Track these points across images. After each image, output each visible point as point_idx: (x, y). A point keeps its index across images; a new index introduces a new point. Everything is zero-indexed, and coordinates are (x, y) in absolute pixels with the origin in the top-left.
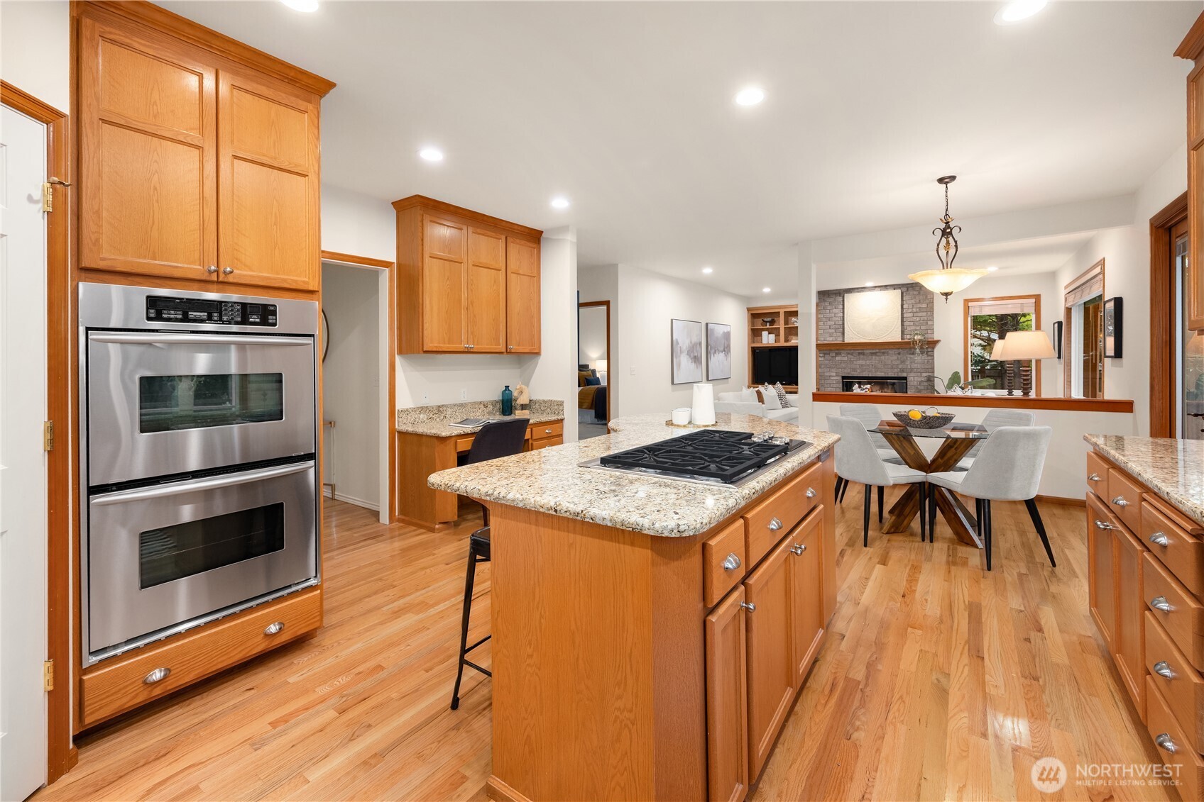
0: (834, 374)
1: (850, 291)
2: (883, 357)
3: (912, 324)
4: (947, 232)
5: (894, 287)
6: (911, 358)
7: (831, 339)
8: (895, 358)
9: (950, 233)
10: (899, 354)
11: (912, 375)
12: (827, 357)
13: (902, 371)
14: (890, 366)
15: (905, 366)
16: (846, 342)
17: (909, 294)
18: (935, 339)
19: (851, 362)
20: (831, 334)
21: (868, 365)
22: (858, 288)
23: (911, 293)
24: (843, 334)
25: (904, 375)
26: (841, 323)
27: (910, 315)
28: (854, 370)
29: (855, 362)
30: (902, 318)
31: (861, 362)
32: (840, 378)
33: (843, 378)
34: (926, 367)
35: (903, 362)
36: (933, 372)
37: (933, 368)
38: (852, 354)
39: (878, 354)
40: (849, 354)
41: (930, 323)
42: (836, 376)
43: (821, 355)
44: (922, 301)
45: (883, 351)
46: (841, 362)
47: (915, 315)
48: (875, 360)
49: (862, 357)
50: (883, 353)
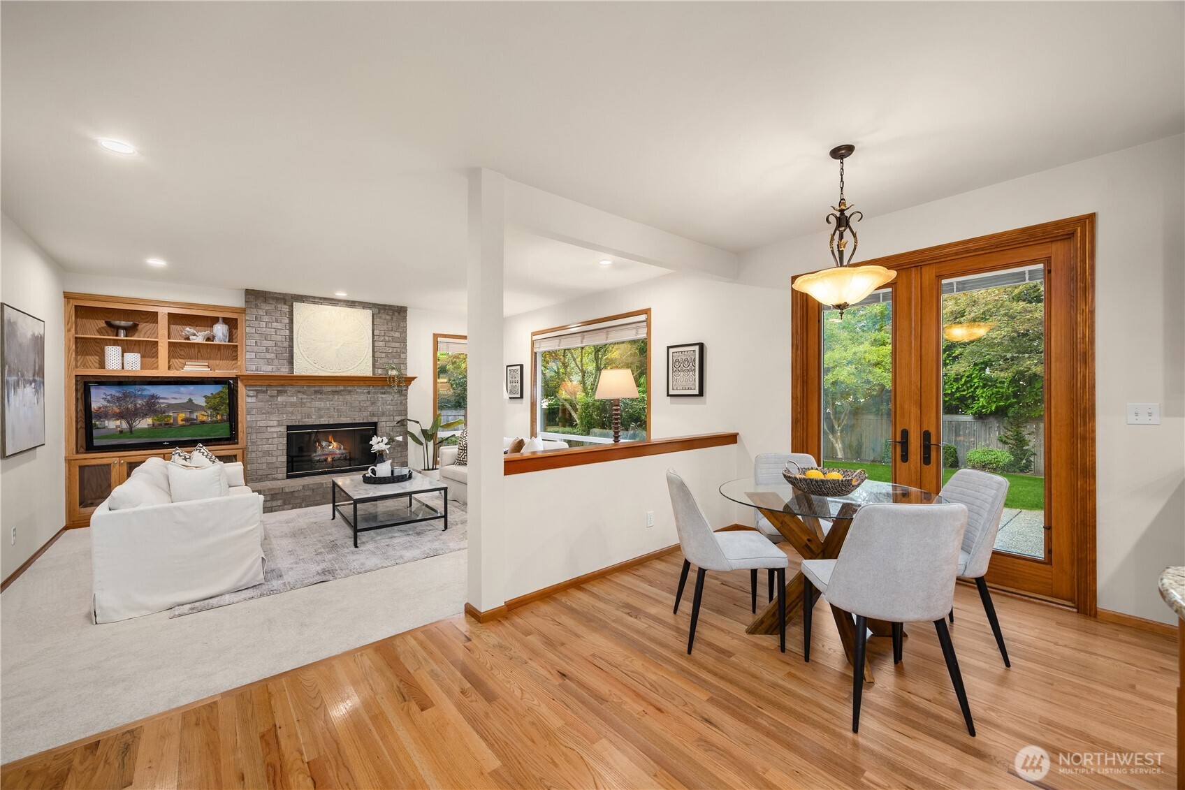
0: (275, 423)
1: (302, 299)
2: (348, 397)
3: (384, 355)
4: (843, 221)
5: (364, 305)
6: (382, 398)
7: (269, 368)
8: (363, 397)
9: (847, 225)
10: (369, 393)
11: (384, 419)
12: (261, 396)
13: (373, 415)
14: (357, 410)
15: (375, 408)
16: (295, 374)
17: (380, 318)
18: (409, 375)
19: (302, 404)
20: (269, 362)
21: (328, 409)
22: (314, 297)
23: (383, 316)
24: (291, 363)
25: (375, 419)
26: (286, 344)
27: (381, 344)
28: (309, 416)
29: (308, 405)
30: (373, 346)
31: (317, 404)
32: (283, 429)
33: (289, 428)
34: (399, 409)
35: (373, 403)
36: (406, 415)
37: (406, 410)
38: (304, 393)
39: (342, 393)
40: (299, 392)
41: (403, 356)
42: (279, 425)
43: (251, 393)
44: (394, 329)
45: (349, 388)
46: (285, 405)
47: (388, 344)
48: (338, 400)
49: (319, 396)
50: (350, 392)
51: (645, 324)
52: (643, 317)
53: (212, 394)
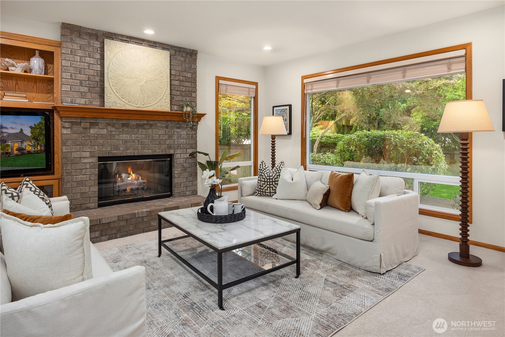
0: (88, 154)
1: (113, 36)
2: (150, 131)
3: (178, 93)
5: (163, 46)
6: (177, 132)
7: (83, 101)
8: (162, 132)
10: (167, 127)
11: (178, 151)
12: (75, 128)
13: (170, 147)
14: (157, 142)
15: (172, 142)
16: (106, 107)
17: (176, 59)
18: (199, 111)
19: (112, 136)
20: (83, 95)
21: (134, 141)
22: (122, 36)
23: (178, 58)
24: (102, 96)
25: (172, 152)
26: (98, 79)
27: (177, 83)
28: (117, 148)
29: (117, 137)
30: (171, 85)
31: (124, 137)
32: (95, 160)
33: (100, 159)
34: (191, 142)
35: (170, 137)
36: (196, 148)
37: (196, 144)
38: (113, 126)
39: (145, 126)
40: (109, 125)
41: (193, 95)
42: (91, 157)
43: (67, 125)
44: (187, 70)
45: (151, 123)
46: (97, 137)
47: (182, 84)
48: (141, 134)
49: (126, 129)
50: (151, 125)
51: (464, 59)
52: (462, 52)
53: (35, 125)
